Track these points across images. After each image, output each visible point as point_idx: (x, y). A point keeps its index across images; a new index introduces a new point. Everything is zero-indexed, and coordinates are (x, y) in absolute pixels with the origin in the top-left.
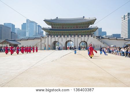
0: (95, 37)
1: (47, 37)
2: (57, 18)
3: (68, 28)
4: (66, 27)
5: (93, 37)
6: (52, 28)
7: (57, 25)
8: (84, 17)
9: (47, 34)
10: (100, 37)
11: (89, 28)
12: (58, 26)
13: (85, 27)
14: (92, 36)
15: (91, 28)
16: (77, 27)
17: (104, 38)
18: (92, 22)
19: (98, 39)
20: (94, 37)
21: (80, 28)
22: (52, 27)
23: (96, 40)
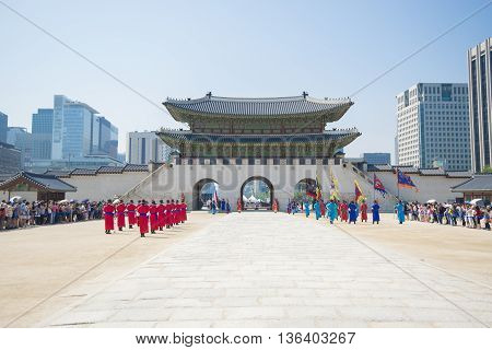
0: (349, 165)
1: (174, 164)
2: (210, 94)
3: (253, 133)
4: (243, 130)
5: (341, 164)
6: (191, 132)
7: (209, 120)
8: (305, 95)
9: (175, 153)
10: (365, 166)
11: (324, 132)
12: (215, 126)
13: (312, 130)
14: (337, 163)
15: (335, 133)
16: (284, 130)
17: (377, 170)
18: (337, 112)
19: (359, 172)
20: (344, 166)
21: (293, 132)
22: (193, 129)
23: (353, 174)
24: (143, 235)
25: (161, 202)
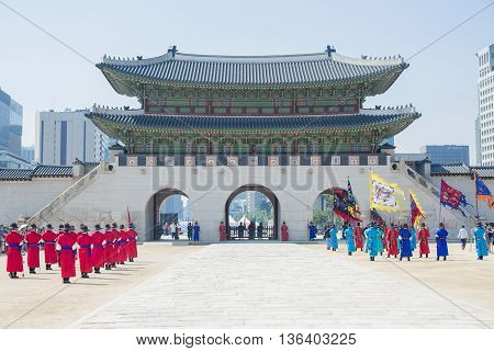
0: (402, 166)
1: (115, 164)
2: (173, 51)
3: (244, 113)
4: (228, 109)
5: (389, 164)
6: (142, 112)
7: (173, 91)
8: (330, 51)
9: (117, 147)
10: (427, 167)
11: (362, 112)
12: (183, 102)
13: (341, 108)
14: (382, 162)
15: (378, 113)
16: (295, 109)
17: (449, 174)
18: (381, 80)
19: (418, 176)
20: (394, 167)
21: (312, 112)
22: (146, 106)
23: (408, 181)
24: (66, 280)
25: (98, 227)
